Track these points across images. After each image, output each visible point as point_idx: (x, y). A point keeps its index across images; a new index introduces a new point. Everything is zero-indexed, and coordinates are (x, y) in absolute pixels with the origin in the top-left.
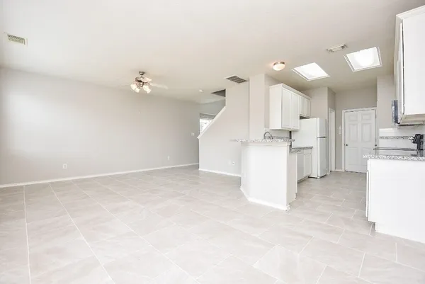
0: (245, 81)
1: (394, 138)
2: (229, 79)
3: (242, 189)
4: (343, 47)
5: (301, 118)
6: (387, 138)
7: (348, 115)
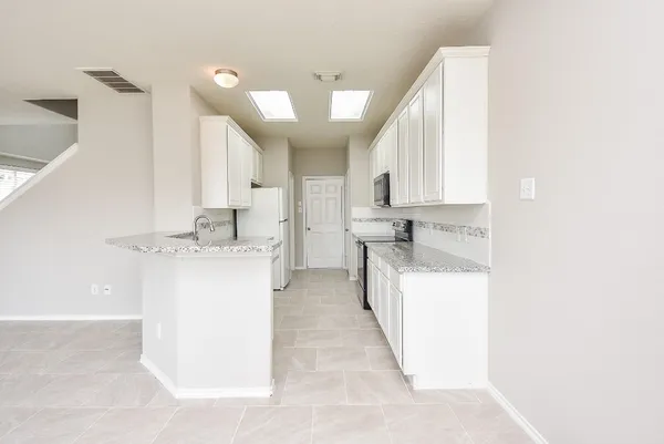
0: (138, 90)
1: (368, 220)
2: (93, 73)
3: (144, 361)
4: (337, 78)
5: (254, 186)
6: (360, 220)
7: (309, 185)
